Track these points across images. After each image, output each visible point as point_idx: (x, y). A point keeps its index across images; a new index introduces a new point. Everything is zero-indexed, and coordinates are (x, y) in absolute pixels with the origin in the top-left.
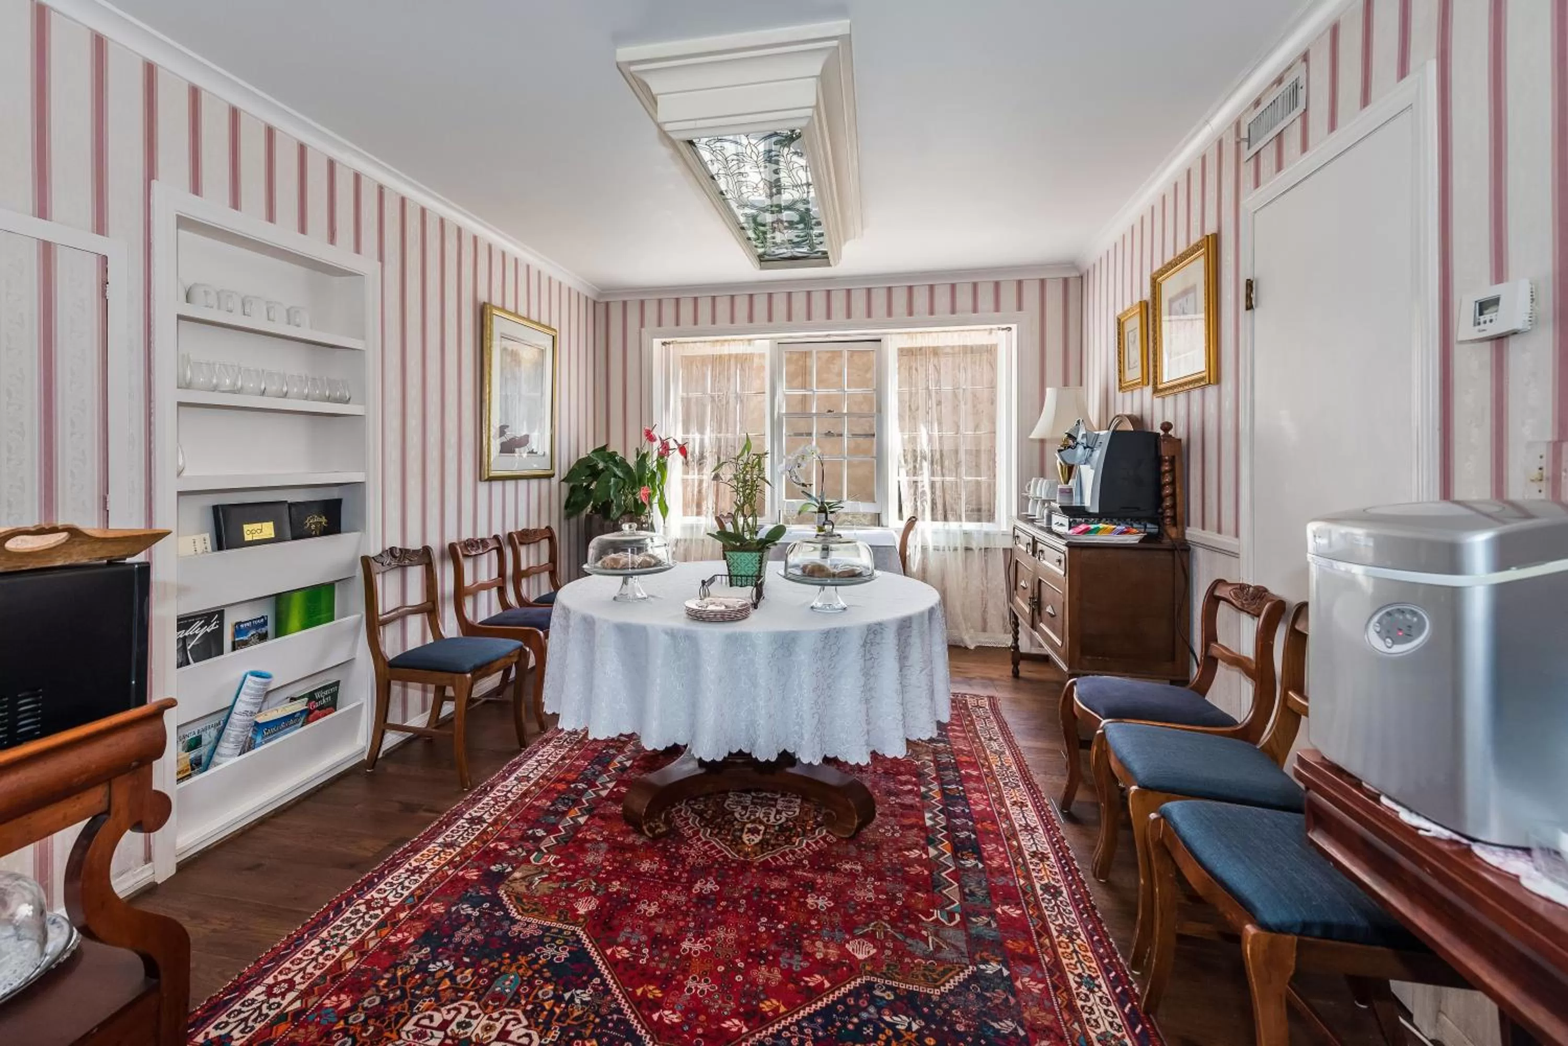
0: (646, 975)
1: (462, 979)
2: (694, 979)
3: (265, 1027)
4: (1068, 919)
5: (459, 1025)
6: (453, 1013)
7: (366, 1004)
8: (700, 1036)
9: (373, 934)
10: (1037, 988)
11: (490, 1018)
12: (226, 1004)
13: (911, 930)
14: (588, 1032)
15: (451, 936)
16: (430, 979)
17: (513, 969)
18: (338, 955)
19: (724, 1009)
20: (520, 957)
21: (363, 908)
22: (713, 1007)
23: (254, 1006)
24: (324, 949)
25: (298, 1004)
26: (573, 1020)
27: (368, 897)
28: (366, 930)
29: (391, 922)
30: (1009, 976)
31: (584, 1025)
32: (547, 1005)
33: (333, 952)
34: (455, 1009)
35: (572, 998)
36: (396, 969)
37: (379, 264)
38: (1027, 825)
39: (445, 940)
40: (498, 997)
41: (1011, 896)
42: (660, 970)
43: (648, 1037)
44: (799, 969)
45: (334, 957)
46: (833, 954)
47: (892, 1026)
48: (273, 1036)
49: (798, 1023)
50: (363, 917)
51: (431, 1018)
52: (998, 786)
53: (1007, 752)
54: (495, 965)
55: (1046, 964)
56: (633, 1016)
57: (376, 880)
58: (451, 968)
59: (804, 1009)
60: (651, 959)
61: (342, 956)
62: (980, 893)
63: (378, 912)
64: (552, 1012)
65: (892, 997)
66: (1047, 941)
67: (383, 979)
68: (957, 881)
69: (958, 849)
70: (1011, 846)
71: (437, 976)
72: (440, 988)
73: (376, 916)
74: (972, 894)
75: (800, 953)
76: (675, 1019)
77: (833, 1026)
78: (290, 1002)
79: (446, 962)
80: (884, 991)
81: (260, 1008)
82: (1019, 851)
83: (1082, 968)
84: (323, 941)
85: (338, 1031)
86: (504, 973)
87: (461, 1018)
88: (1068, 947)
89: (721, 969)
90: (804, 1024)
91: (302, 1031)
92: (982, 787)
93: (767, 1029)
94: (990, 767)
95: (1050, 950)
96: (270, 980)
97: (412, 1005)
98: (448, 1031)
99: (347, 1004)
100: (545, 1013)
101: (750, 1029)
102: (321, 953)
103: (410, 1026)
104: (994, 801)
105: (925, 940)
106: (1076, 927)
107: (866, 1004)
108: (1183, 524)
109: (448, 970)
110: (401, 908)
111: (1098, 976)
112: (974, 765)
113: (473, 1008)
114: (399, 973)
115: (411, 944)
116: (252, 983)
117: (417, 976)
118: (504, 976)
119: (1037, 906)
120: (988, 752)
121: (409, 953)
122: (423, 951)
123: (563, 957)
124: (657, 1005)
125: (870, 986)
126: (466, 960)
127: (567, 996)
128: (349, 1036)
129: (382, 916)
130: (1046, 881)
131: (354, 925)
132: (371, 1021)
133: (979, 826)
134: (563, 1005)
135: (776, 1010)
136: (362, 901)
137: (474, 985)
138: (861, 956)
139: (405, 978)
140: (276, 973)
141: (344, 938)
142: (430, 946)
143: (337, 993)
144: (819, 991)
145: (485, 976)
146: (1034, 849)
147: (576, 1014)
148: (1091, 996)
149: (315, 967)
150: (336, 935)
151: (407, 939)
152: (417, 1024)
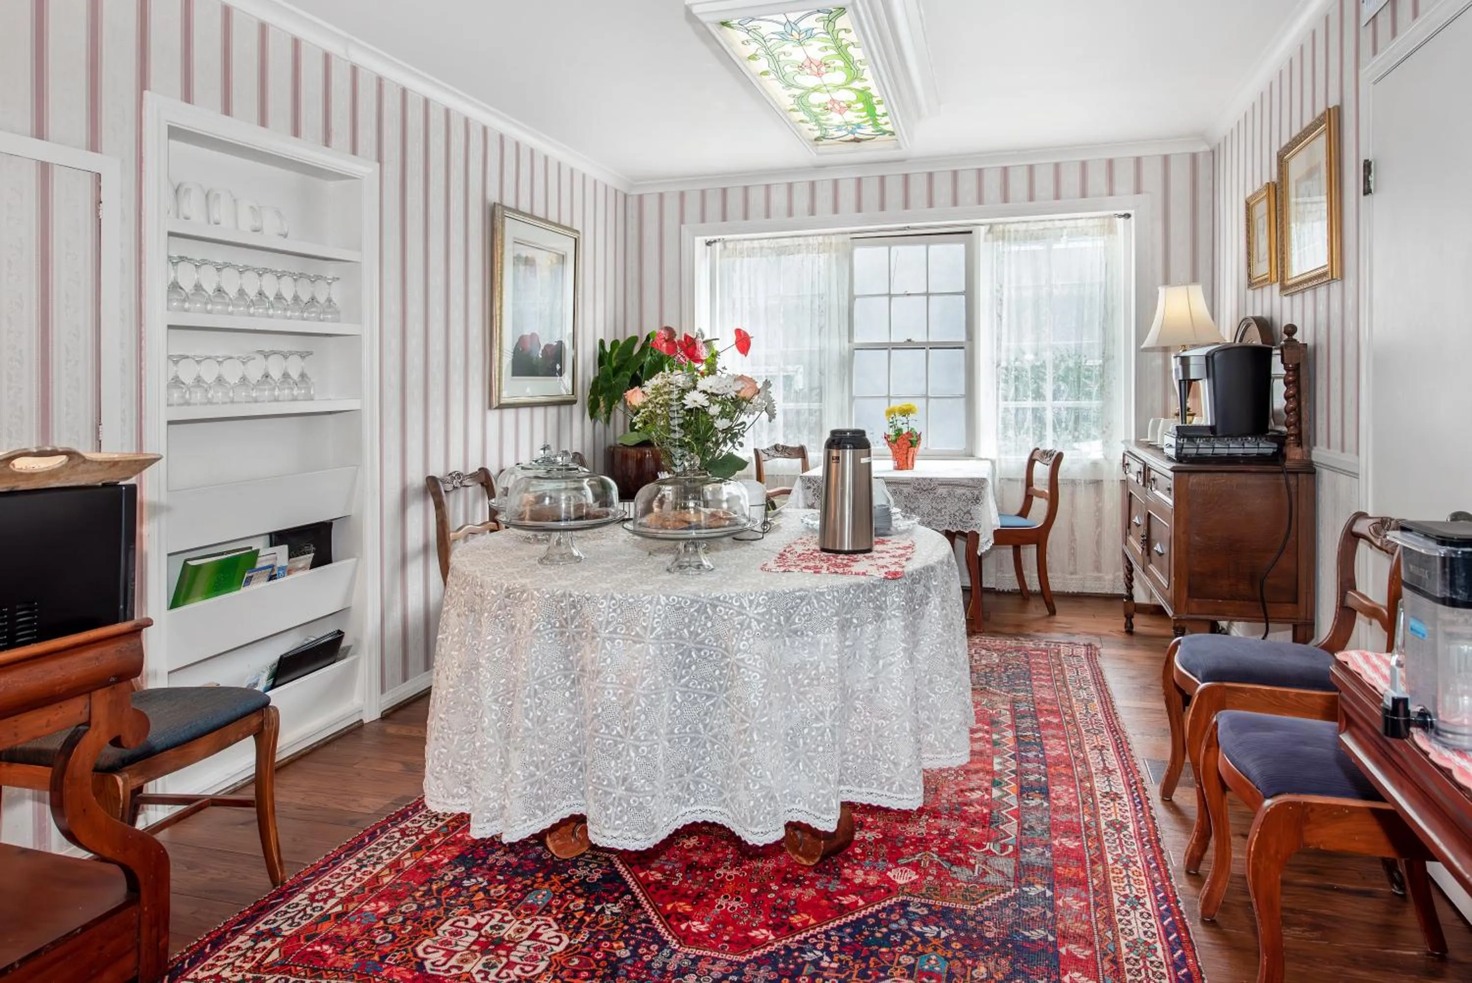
0: (678, 894)
1: (495, 892)
2: (726, 897)
3: (311, 924)
4: (1127, 849)
5: (492, 927)
6: (487, 918)
7: (403, 909)
8: (725, 942)
9: (408, 855)
10: (1076, 906)
11: (522, 923)
12: (272, 907)
13: (960, 859)
14: (616, 936)
15: (485, 859)
16: (464, 892)
17: (546, 886)
18: (375, 872)
19: (753, 921)
20: (552, 877)
21: (398, 835)
22: (741, 920)
23: (299, 908)
24: (361, 867)
25: (339, 908)
26: (603, 926)
27: (402, 826)
28: (401, 852)
29: (425, 845)
30: (1052, 897)
31: (613, 931)
32: (578, 915)
33: (370, 869)
34: (489, 915)
35: (602, 910)
36: (431, 884)
37: (378, 165)
38: (1105, 767)
39: (480, 861)
40: (531, 908)
41: (1072, 830)
42: (692, 890)
43: (675, 941)
44: (835, 890)
45: (371, 873)
46: (873, 879)
47: (921, 935)
48: (318, 932)
49: (826, 932)
50: (398, 842)
51: (466, 922)
52: (1079, 733)
53: (1096, 701)
54: (529, 882)
55: (1093, 887)
56: (661, 926)
57: (410, 813)
58: (485, 883)
59: (834, 921)
60: (685, 880)
61: (379, 873)
62: (1039, 828)
63: (414, 838)
64: (582, 920)
65: (926, 912)
66: (1100, 868)
67: (419, 891)
68: (1017, 818)
69: (1024, 791)
70: (1083, 788)
71: (471, 889)
72: (474, 899)
73: (411, 842)
74: (1031, 828)
75: (838, 879)
76: (703, 928)
77: (861, 934)
78: (332, 906)
79: (480, 880)
80: (919, 907)
81: (304, 910)
82: (1091, 792)
83: (1131, 890)
84: (359, 861)
85: (378, 928)
86: (537, 889)
87: (494, 922)
88: (1121, 873)
89: (754, 890)
90: (832, 933)
91: (345, 928)
92: (1061, 733)
93: (793, 936)
94: (1073, 716)
95: (1101, 876)
96: (311, 889)
97: (447, 911)
98: (483, 931)
99: (385, 909)
100: (576, 921)
101: (777, 937)
102: (358, 870)
103: (446, 926)
104: (1072, 746)
105: (972, 867)
106: (1134, 857)
107: (898, 917)
108: (1309, 445)
109: (482, 886)
110: (435, 835)
111: (1144, 896)
112: (1056, 713)
113: (507, 915)
114: (434, 887)
115: (446, 864)
116: (295, 891)
117: (452, 890)
118: (536, 892)
119: (1099, 839)
120: (1074, 700)
121: (443, 871)
122: (458, 870)
123: (596, 878)
124: (687, 917)
125: (904, 905)
126: (501, 878)
127: (597, 908)
128: (389, 933)
129: (417, 841)
130: (1113, 817)
131: (390, 848)
132: (409, 922)
133: (1052, 770)
134: (593, 915)
135: (805, 924)
136: (396, 829)
137: (507, 897)
138: (900, 881)
139: (439, 891)
140: (317, 884)
141: (381, 858)
142: (465, 866)
143: (377, 899)
144: (853, 908)
145: (519, 891)
146: (1108, 789)
147: (606, 922)
148: (1132, 912)
149: (353, 880)
150: (373, 856)
151: (441, 860)
152: (452, 925)
